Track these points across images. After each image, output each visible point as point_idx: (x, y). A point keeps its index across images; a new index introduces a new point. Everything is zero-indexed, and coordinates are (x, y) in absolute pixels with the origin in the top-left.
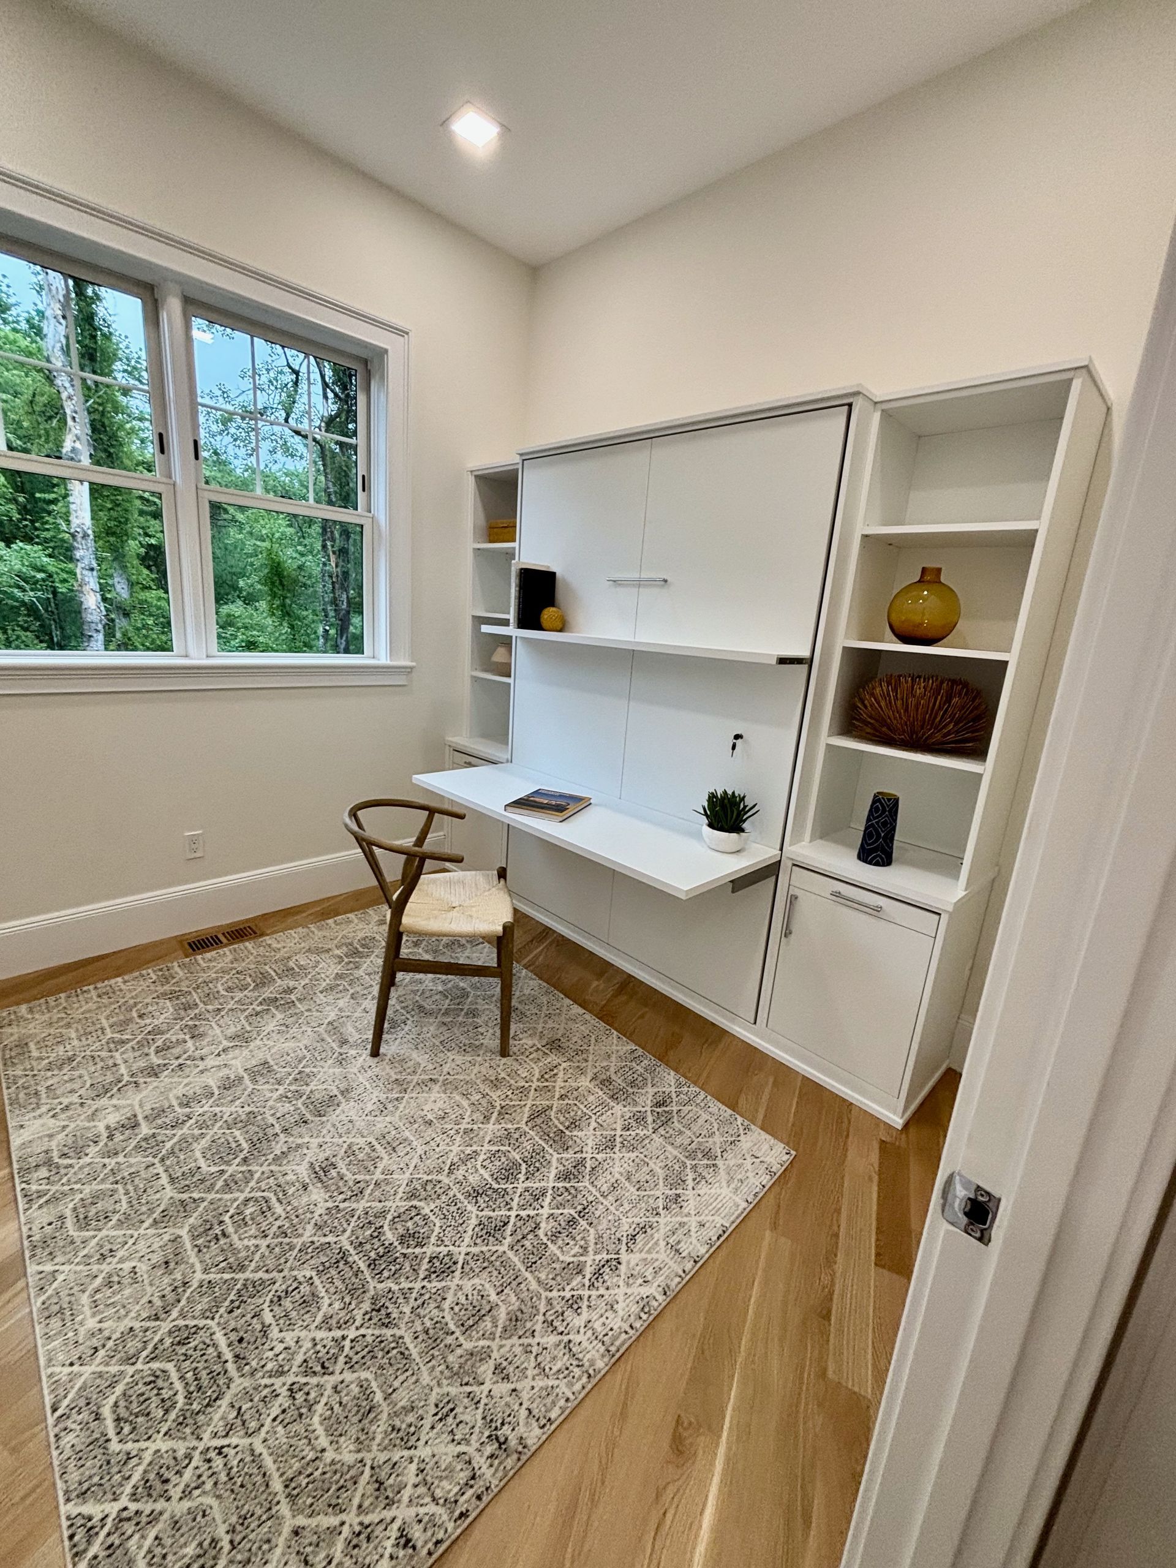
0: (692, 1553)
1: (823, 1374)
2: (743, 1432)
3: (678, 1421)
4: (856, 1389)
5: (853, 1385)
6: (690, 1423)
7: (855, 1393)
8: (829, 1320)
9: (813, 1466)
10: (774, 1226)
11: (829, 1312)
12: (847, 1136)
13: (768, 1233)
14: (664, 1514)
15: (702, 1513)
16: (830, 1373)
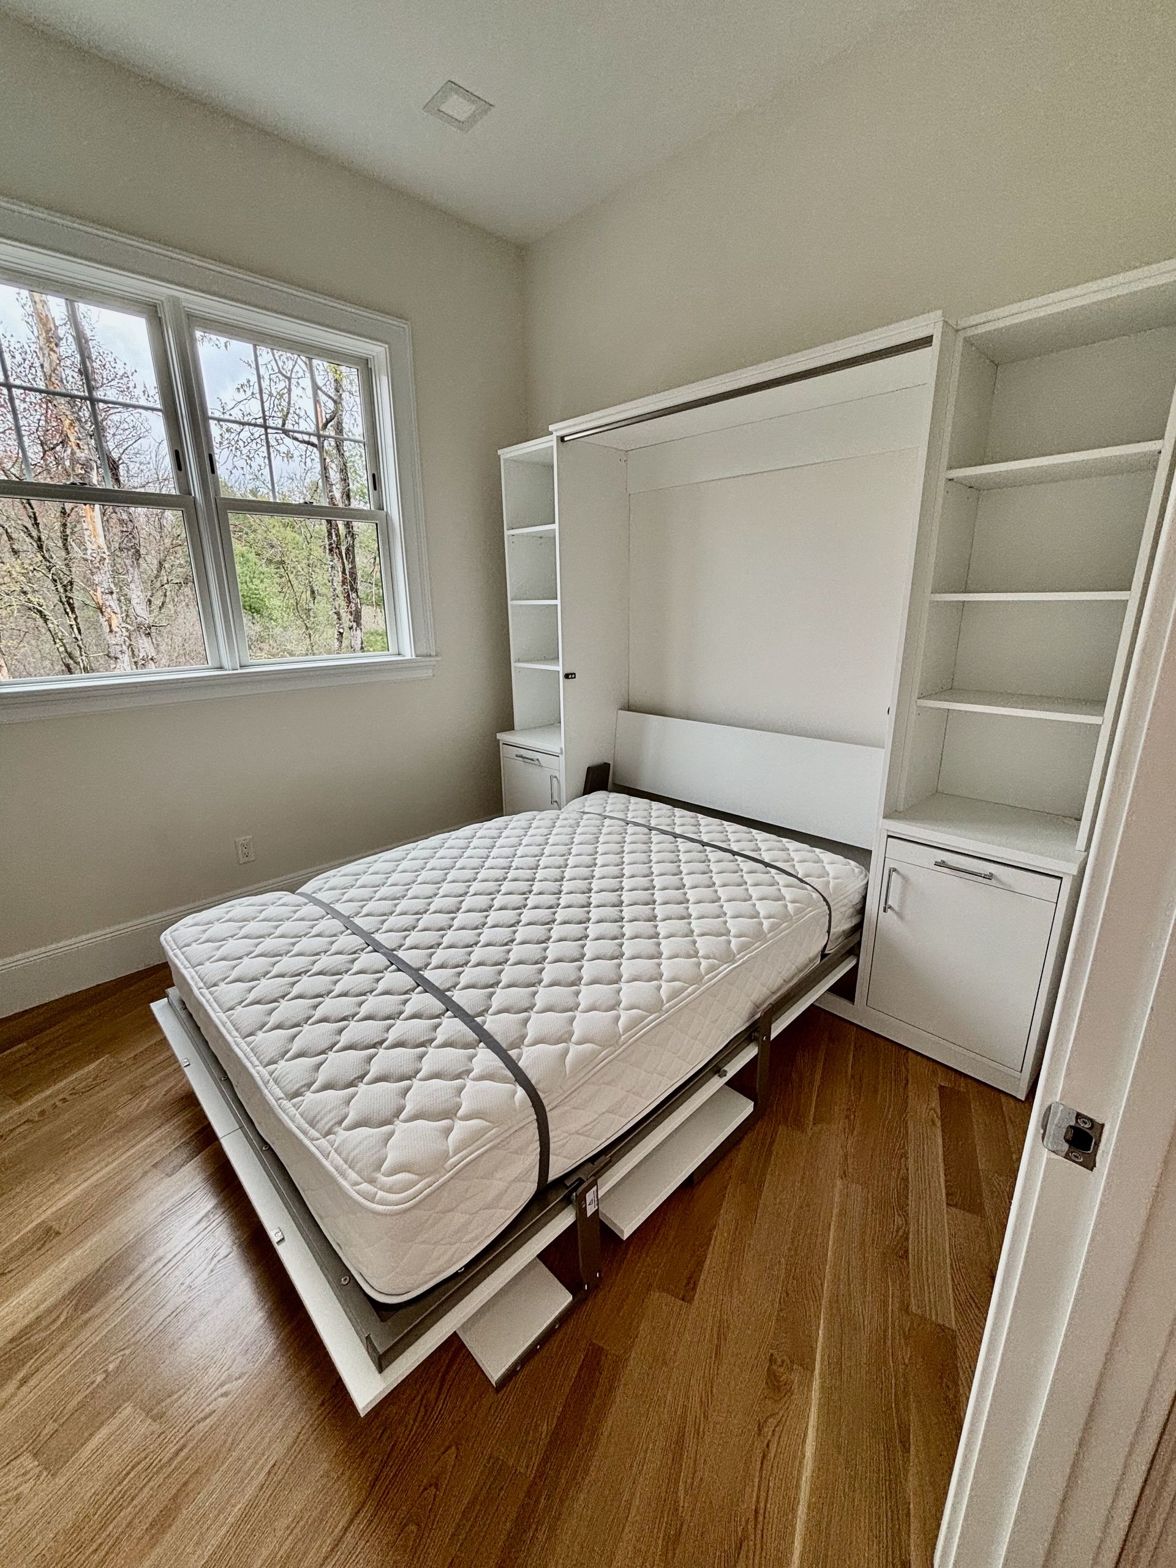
0: (799, 1480)
1: (905, 1309)
2: (835, 1367)
3: (772, 1360)
4: (940, 1322)
5: (937, 1318)
6: (783, 1361)
7: (939, 1325)
8: (907, 1258)
9: (906, 1394)
10: (844, 1175)
11: (906, 1251)
12: (907, 1084)
13: (839, 1182)
14: (768, 1446)
15: (804, 1442)
16: (913, 1308)
